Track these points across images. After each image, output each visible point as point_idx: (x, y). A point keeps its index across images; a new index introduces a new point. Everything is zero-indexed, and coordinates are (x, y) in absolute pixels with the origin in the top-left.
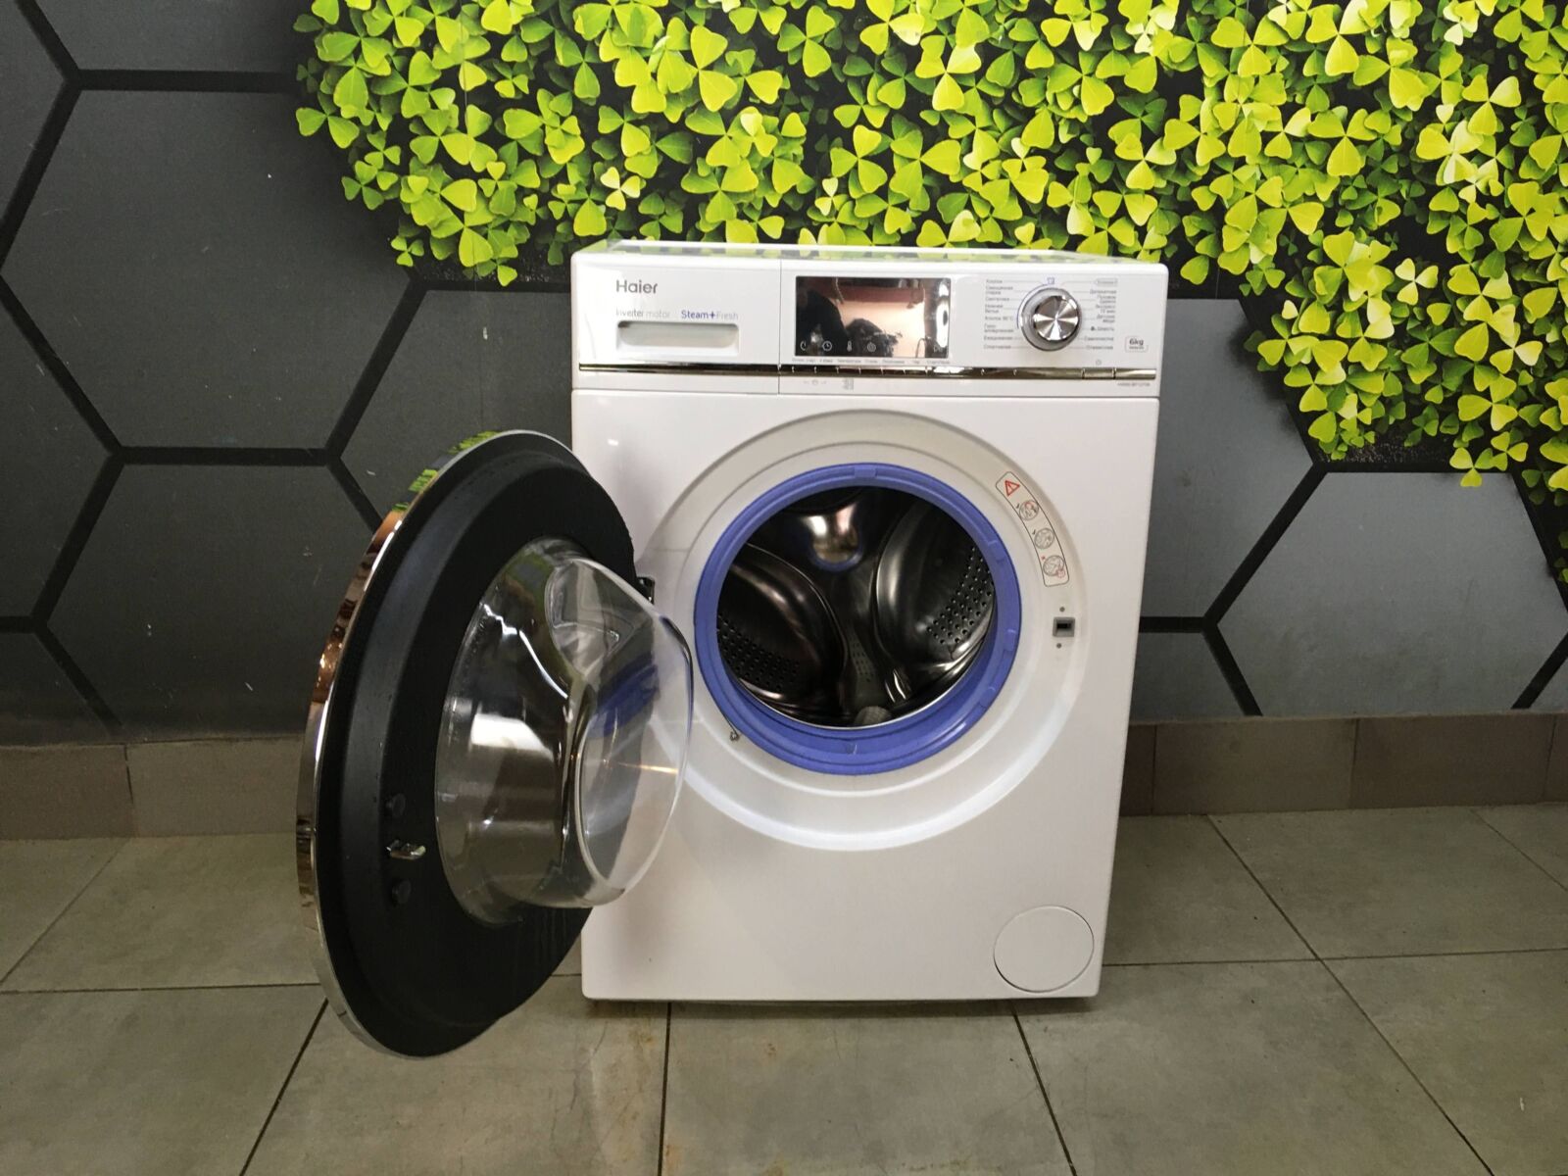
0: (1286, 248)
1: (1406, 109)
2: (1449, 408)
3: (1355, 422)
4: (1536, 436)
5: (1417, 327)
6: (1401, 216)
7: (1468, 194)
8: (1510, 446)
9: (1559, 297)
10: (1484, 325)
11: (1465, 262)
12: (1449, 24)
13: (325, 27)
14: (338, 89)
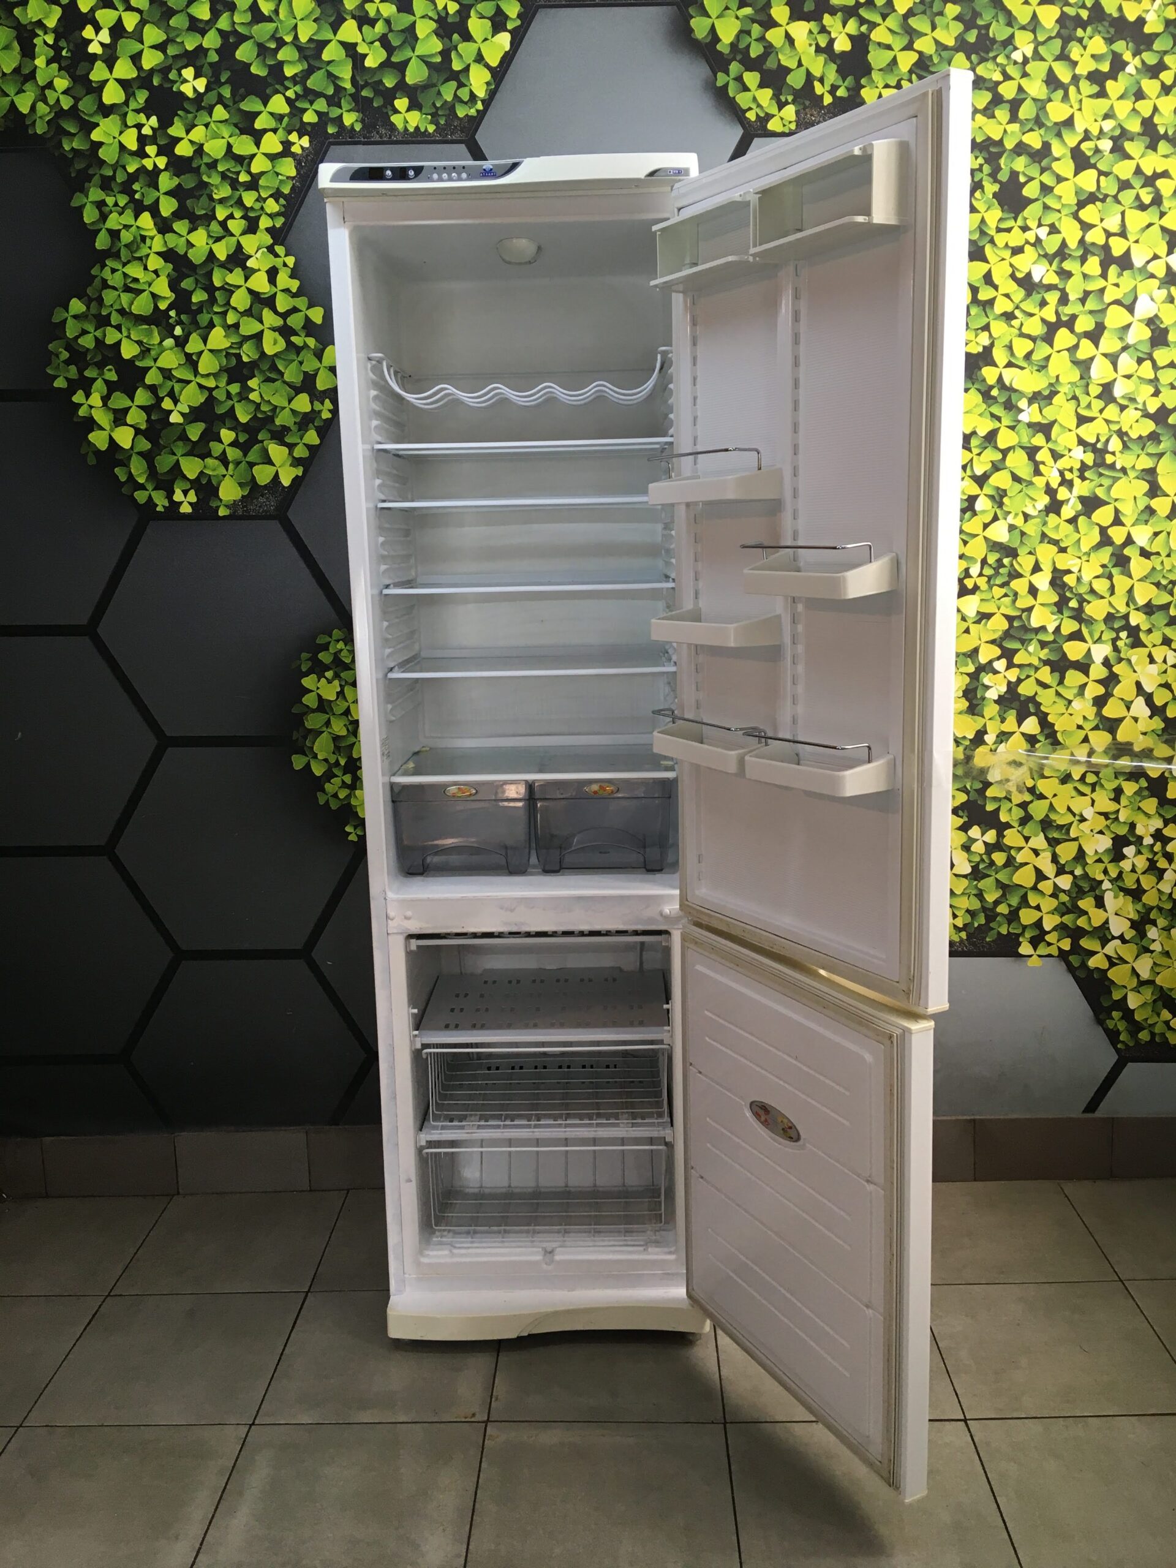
1: (964, 738)
2: (1013, 916)
3: (953, 926)
4: (1076, 934)
5: (986, 868)
6: (968, 800)
7: (1011, 786)
8: (1058, 941)
9: (1080, 846)
10: (1030, 867)
11: (1014, 827)
12: (987, 688)
13: (309, 710)
14: (316, 744)
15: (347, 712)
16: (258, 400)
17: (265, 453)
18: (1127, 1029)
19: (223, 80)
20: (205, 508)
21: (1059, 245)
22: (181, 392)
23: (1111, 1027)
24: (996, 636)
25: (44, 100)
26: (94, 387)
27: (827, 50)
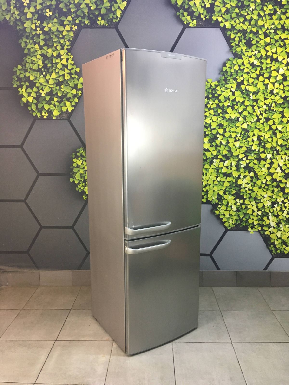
0: (218, 197)
1: (235, 177)
2: (247, 221)
3: (232, 224)
4: (262, 226)
5: (240, 209)
6: (236, 192)
7: (247, 189)
8: (258, 227)
9: (264, 204)
10: (251, 209)
11: (247, 199)
12: (241, 164)
13: (74, 167)
14: (76, 175)
15: (84, 168)
16: (63, 91)
17: (65, 103)
18: (275, 250)
19: (56, 12)
20: (50, 117)
21: (260, 55)
22: (44, 89)
23: (271, 249)
24: (244, 152)
25: (13, 17)
26: (23, 87)
27: (204, 7)
